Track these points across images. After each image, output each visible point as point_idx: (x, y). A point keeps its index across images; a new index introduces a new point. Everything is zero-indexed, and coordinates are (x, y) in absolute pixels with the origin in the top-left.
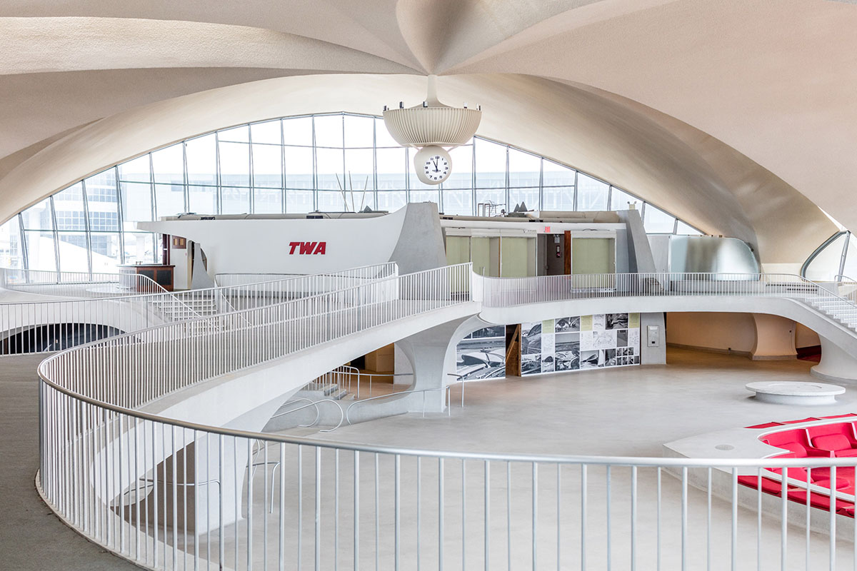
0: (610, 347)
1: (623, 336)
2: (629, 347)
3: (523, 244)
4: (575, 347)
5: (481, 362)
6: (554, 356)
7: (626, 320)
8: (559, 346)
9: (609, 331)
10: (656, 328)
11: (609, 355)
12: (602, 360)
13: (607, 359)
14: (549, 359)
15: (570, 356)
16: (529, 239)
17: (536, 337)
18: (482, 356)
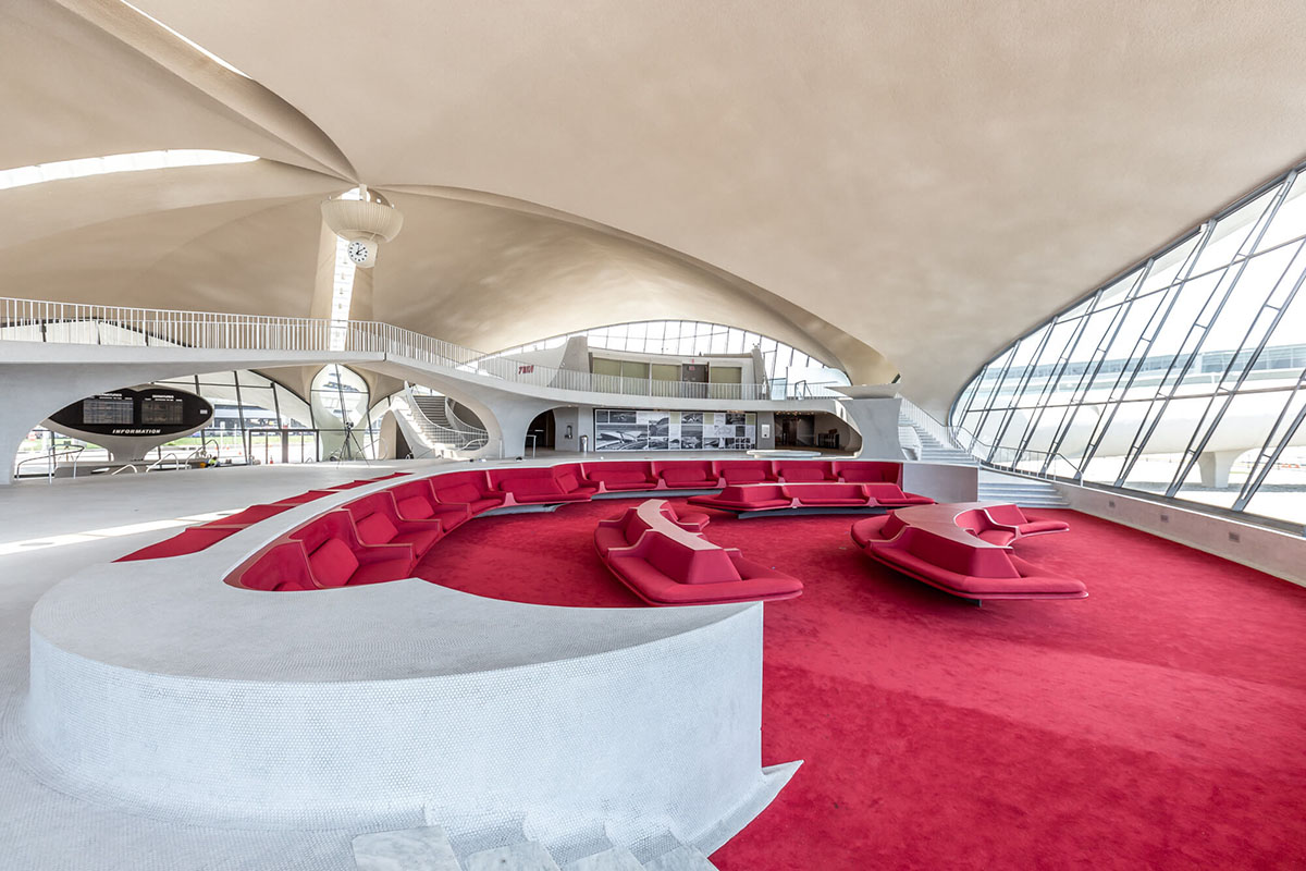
0: (729, 437)
1: (741, 431)
2: (746, 437)
3: (674, 369)
4: (699, 435)
5: (617, 439)
6: (680, 439)
7: (743, 420)
8: (684, 433)
9: (729, 426)
10: (768, 426)
11: (728, 442)
12: (722, 444)
13: (727, 444)
14: (676, 441)
15: (695, 440)
16: (678, 366)
17: (665, 426)
18: (618, 435)
